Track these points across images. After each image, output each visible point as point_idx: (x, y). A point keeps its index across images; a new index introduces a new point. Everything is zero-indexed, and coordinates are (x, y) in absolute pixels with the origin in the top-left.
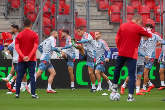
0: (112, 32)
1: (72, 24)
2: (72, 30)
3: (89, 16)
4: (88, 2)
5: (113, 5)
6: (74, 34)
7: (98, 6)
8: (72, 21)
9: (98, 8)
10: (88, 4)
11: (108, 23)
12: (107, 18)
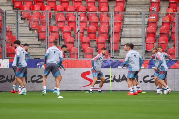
0: (40, 47)
1: (4, 40)
2: (4, 45)
3: (18, 34)
4: (17, 23)
5: (42, 25)
6: (6, 48)
7: (30, 26)
8: (4, 38)
9: (30, 28)
10: (17, 24)
11: (37, 39)
12: (37, 36)
